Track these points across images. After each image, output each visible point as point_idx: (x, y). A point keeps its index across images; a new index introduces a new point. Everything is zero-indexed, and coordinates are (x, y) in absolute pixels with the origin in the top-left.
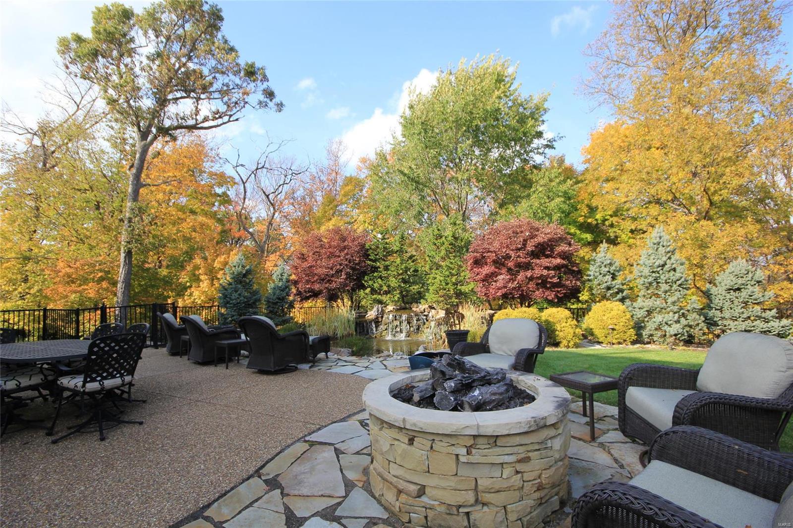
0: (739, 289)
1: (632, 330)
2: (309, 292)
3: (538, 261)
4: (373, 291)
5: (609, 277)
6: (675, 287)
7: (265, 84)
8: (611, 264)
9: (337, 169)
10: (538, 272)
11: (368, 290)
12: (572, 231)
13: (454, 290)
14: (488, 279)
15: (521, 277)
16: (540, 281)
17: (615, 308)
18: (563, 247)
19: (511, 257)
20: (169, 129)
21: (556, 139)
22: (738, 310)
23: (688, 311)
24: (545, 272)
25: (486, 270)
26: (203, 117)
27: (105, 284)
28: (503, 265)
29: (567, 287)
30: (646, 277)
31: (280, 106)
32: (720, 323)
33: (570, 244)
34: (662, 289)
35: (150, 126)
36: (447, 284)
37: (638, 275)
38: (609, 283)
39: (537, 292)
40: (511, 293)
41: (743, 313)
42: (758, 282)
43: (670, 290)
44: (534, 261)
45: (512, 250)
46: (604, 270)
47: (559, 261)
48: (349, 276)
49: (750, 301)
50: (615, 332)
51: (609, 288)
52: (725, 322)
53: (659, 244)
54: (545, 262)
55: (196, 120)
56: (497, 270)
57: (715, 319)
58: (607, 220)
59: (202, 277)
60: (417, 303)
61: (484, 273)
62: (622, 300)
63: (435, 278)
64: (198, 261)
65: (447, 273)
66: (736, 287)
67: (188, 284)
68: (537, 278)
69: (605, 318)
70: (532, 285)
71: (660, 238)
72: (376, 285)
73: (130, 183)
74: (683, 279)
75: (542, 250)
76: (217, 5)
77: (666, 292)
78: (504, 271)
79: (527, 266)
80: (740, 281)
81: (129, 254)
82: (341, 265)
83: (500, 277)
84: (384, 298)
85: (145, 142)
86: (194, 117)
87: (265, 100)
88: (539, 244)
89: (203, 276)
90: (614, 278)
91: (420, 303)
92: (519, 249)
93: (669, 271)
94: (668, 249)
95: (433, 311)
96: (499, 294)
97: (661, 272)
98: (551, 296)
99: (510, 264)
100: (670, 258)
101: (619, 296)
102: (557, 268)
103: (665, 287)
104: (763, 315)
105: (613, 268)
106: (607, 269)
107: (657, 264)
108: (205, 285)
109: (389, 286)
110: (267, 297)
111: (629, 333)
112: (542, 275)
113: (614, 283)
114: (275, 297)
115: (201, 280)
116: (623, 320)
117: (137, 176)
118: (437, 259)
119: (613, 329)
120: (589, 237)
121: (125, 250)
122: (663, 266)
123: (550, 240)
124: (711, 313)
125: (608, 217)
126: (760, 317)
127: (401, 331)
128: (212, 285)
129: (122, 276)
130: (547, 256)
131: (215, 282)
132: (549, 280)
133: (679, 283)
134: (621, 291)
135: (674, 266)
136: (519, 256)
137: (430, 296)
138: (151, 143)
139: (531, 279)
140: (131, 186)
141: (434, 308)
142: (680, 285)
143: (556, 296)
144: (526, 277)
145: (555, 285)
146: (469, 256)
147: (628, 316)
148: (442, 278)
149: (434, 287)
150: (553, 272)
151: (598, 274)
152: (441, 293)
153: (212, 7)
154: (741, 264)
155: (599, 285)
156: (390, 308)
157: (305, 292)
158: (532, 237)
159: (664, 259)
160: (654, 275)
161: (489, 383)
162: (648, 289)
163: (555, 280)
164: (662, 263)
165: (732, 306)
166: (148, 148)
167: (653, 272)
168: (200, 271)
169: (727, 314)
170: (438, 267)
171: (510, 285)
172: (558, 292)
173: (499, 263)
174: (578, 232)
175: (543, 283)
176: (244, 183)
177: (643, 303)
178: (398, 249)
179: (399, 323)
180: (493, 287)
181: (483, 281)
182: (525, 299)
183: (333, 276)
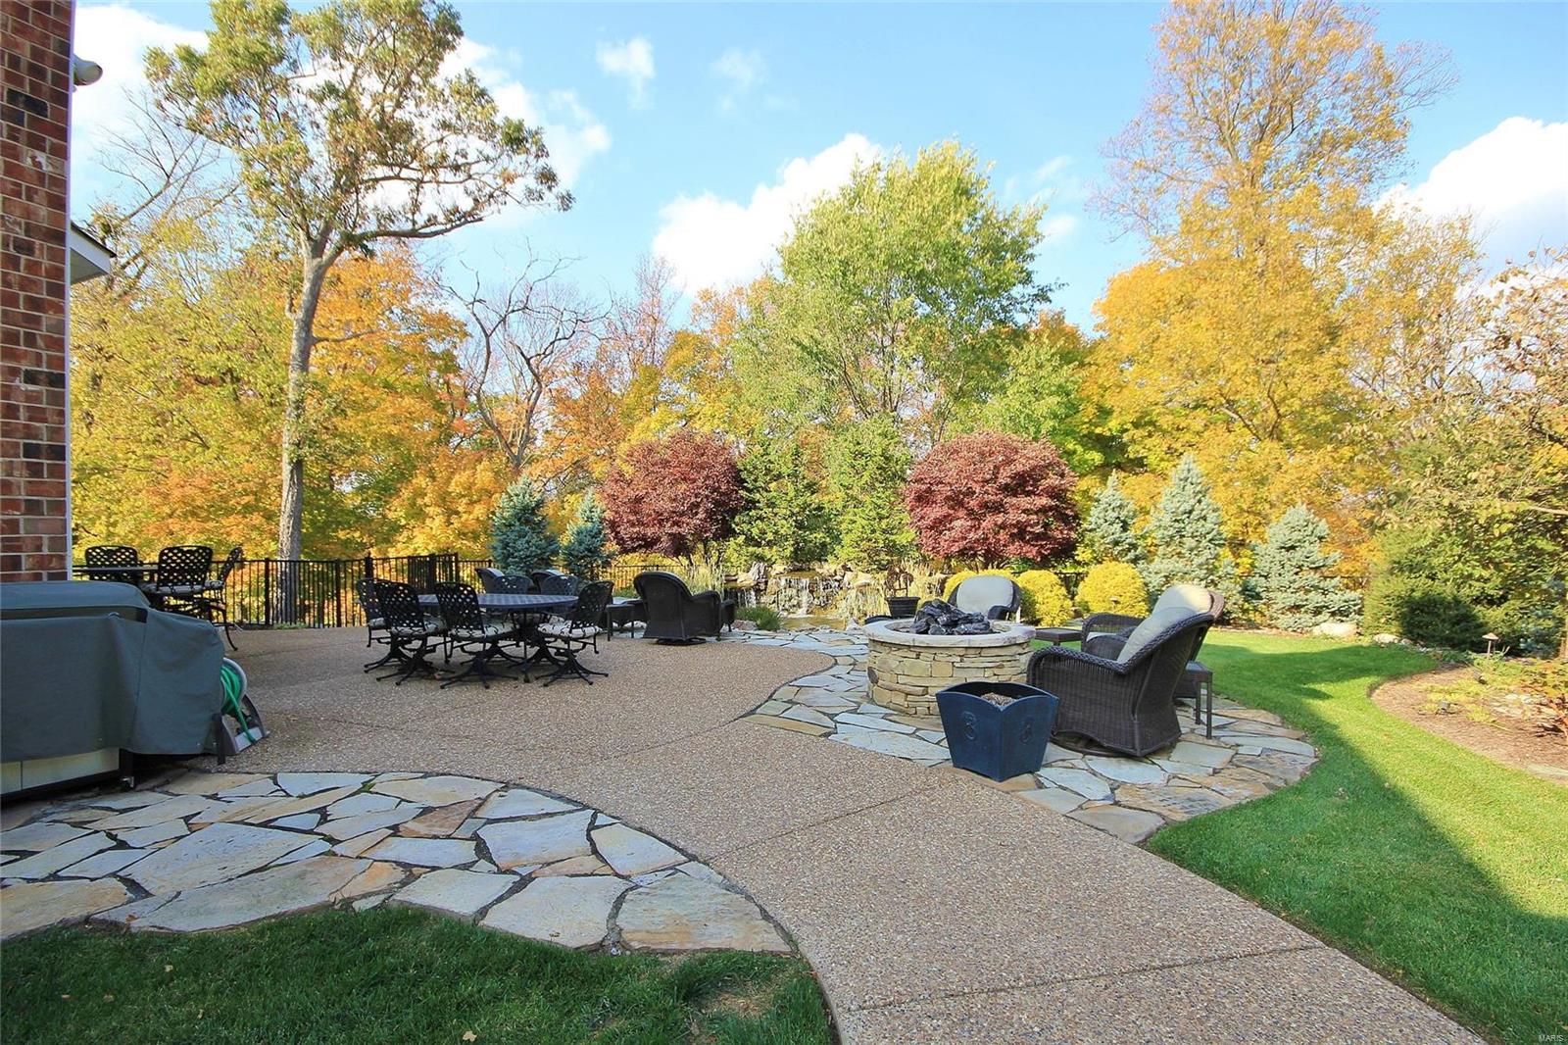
0: (1293, 548)
1: (1142, 603)
2: (638, 539)
3: (1014, 500)
4: (750, 540)
5: (1117, 527)
6: (1204, 543)
7: (542, 162)
8: (1121, 507)
9: (656, 310)
10: (1013, 517)
11: (742, 538)
12: (1070, 446)
13: (884, 540)
14: (939, 525)
15: (988, 523)
16: (1016, 531)
17: (1121, 572)
18: (1052, 480)
19: (975, 492)
20: (364, 236)
21: (1053, 287)
22: (1289, 576)
23: (1220, 577)
24: (1023, 518)
25: (936, 512)
26: (426, 218)
27: (257, 519)
28: (961, 504)
29: (1055, 539)
30: (1166, 529)
31: (566, 201)
32: (1263, 595)
33: (1062, 475)
34: (1186, 546)
35: (327, 229)
36: (873, 531)
37: (1155, 524)
38: (1117, 535)
39: (1011, 547)
40: (971, 548)
41: (1295, 581)
42: (1321, 538)
43: (1197, 547)
44: (1008, 500)
45: (976, 482)
46: (1111, 515)
47: (1045, 501)
48: (710, 514)
49: (1306, 564)
50: (1119, 606)
51: (1116, 543)
52: (1271, 595)
53: (1186, 479)
54: (1024, 501)
55: (414, 222)
56: (951, 512)
57: (1258, 590)
58: (1127, 430)
59: (430, 510)
60: (820, 560)
61: (933, 516)
62: (1135, 561)
63: (855, 522)
64: (421, 480)
65: (873, 514)
66: (1289, 544)
67: (403, 522)
68: (1011, 525)
69: (1106, 586)
70: (1003, 536)
71: (1189, 470)
72: (755, 532)
73: (294, 336)
74: (1214, 532)
75: (1022, 484)
76: (450, 7)
77: (1191, 550)
78: (962, 513)
79: (997, 508)
80: (1296, 536)
81: (298, 465)
82: (696, 496)
83: (957, 523)
84: (767, 552)
85: (319, 259)
86: (410, 216)
87: (540, 187)
88: (1017, 474)
89: (432, 509)
90: (1125, 528)
91: (826, 560)
92: (987, 482)
93: (1198, 520)
94: (1198, 488)
95: (848, 573)
96: (955, 549)
97: (1186, 521)
98: (1032, 552)
99: (973, 503)
100: (1199, 501)
101: (1131, 555)
102: (1043, 510)
103: (1189, 542)
104: (1321, 585)
105: (1124, 513)
106: (1116, 515)
107: (1182, 509)
108: (436, 523)
109: (776, 533)
110: (566, 548)
111: (1138, 608)
112: (1018, 522)
113: (1124, 535)
114: (582, 548)
115: (427, 516)
116: (1131, 589)
117: (307, 324)
118: (855, 491)
119: (1116, 602)
120: (1096, 457)
121: (292, 459)
122: (1190, 512)
123: (1033, 469)
124: (1253, 581)
125: (1129, 426)
126: (1316, 588)
127: (799, 605)
128: (449, 523)
129: (288, 505)
130: (1028, 494)
131: (454, 519)
132: (1029, 529)
133: (1209, 537)
134: (1134, 546)
135: (1204, 513)
136: (986, 492)
137: (845, 552)
138: (331, 261)
139: (1003, 526)
140: (295, 342)
141: (849, 569)
142: (1210, 541)
143: (1039, 552)
144: (996, 525)
145: (1038, 537)
146: (909, 491)
147: (1139, 583)
148: (864, 522)
149: (853, 536)
150: (1035, 517)
151: (1102, 521)
152: (864, 545)
153: (441, 9)
154: (1300, 512)
155: (1103, 537)
156: (779, 568)
157: (632, 539)
158: (1008, 462)
159: (1193, 502)
160: (1176, 525)
161: (971, 622)
162: (1168, 544)
163: (1038, 529)
164: (1188, 508)
165: (1282, 571)
166: (325, 272)
167: (1176, 521)
168: (427, 500)
169: (1274, 583)
170: (859, 503)
171: (972, 535)
172: (1042, 546)
173: (956, 501)
174: (1079, 449)
175: (1020, 533)
176: (487, 336)
177: (1161, 565)
178: (789, 471)
179: (795, 591)
180: (947, 538)
181: (932, 528)
182: (993, 557)
183: (682, 514)
